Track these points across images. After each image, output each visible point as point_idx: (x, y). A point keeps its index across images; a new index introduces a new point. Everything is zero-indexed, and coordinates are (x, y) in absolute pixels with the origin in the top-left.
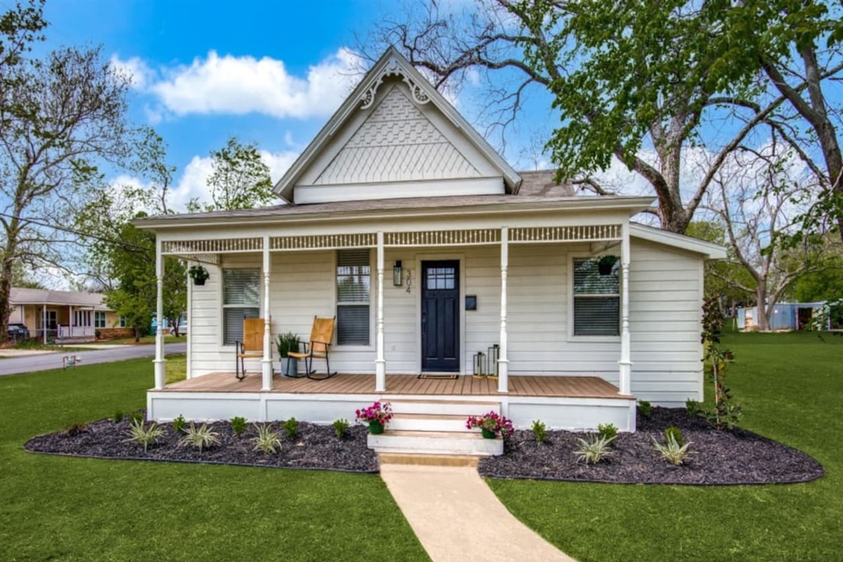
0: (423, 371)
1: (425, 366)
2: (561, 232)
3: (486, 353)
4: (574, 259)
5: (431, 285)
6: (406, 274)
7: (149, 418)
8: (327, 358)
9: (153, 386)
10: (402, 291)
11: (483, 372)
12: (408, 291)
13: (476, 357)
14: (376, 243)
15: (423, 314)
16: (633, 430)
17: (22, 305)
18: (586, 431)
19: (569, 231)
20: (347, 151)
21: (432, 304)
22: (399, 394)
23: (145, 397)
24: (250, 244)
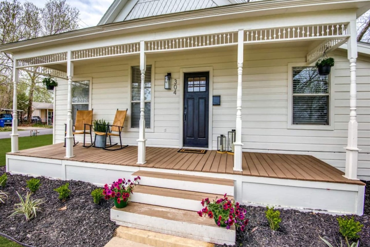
0: (184, 146)
1: (185, 143)
2: (291, 31)
3: (227, 136)
4: (294, 68)
5: (190, 90)
6: (173, 82)
7: (7, 171)
8: (120, 135)
9: (10, 151)
10: (171, 93)
11: (224, 149)
12: (175, 93)
13: (219, 139)
14: (139, 50)
15: (185, 108)
16: (361, 213)
17: (39, 109)
18: (315, 212)
19: (298, 31)
20: (139, 5)
21: (190, 102)
22: (153, 167)
23: (5, 157)
24: (61, 57)
